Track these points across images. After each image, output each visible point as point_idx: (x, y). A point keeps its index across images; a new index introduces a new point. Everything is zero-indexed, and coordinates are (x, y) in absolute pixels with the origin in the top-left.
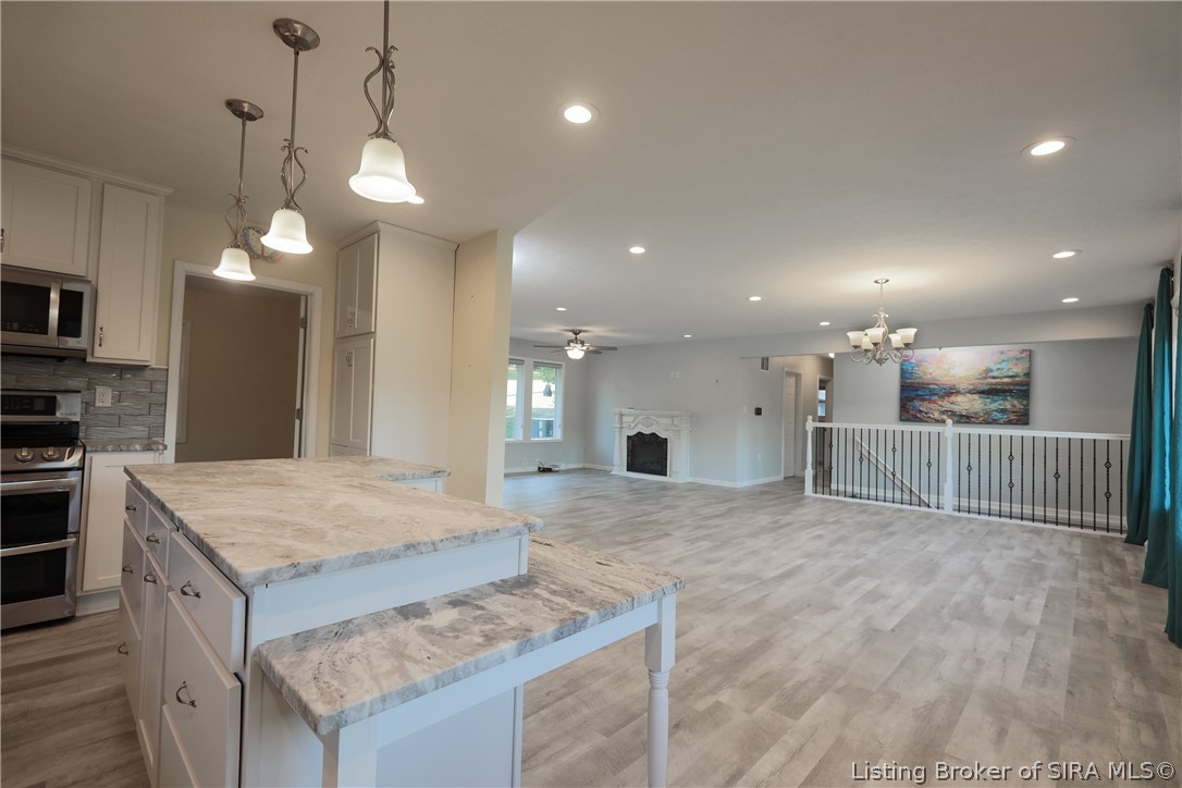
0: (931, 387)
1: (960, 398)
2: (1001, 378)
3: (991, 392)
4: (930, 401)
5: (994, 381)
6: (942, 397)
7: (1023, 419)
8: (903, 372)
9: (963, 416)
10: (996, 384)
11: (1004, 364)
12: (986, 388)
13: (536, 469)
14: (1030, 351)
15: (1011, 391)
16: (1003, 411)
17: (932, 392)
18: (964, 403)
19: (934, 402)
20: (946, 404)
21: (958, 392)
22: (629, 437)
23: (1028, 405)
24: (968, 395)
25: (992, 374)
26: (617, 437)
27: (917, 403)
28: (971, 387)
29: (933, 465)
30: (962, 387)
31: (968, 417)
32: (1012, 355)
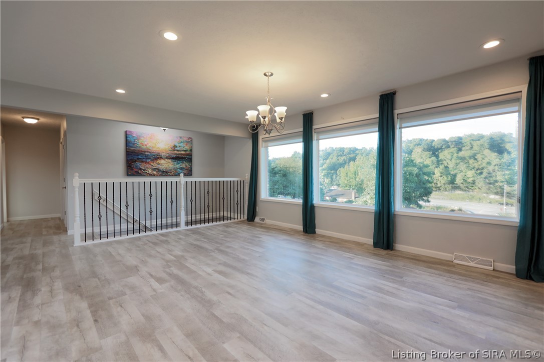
0: (147, 153)
1: (162, 161)
2: (181, 151)
3: (177, 158)
4: (146, 163)
5: (178, 152)
6: (153, 160)
8: (128, 143)
9: (164, 171)
10: (179, 154)
11: (182, 144)
12: (175, 156)
14: (192, 139)
15: (185, 158)
16: (182, 169)
17: (147, 157)
19: (149, 163)
20: (155, 165)
21: (161, 158)
24: (166, 160)
25: (176, 149)
27: (138, 164)
28: (168, 155)
29: (174, 201)
30: (163, 155)
31: (166, 172)
32: (185, 139)
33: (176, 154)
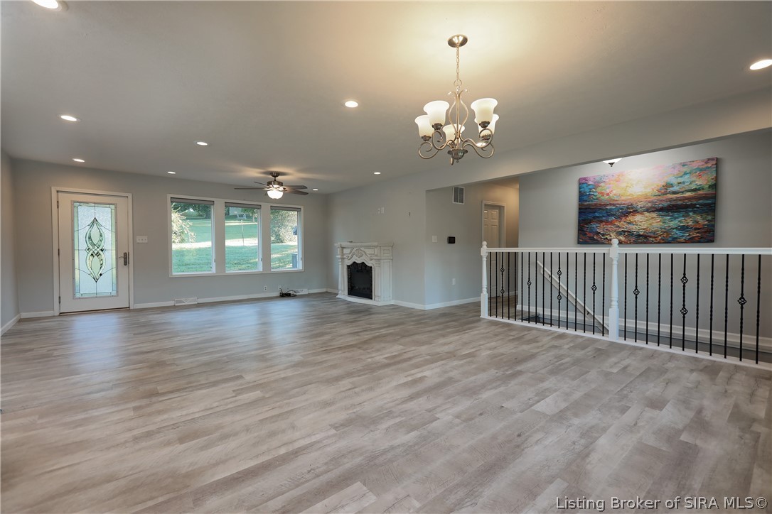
0: (608, 207)
1: (638, 218)
2: (683, 192)
3: (671, 209)
4: (607, 222)
5: (674, 196)
6: (619, 218)
7: (707, 236)
8: (582, 195)
9: (640, 236)
10: (677, 199)
11: (687, 176)
12: (666, 204)
13: (277, 294)
14: (717, 159)
15: (693, 206)
16: (684, 228)
17: (609, 213)
18: (641, 222)
19: (611, 223)
20: (623, 225)
21: (635, 212)
22: (348, 266)
23: (714, 219)
24: (647, 214)
25: (672, 189)
26: (340, 266)
27: (594, 225)
28: (650, 205)
30: (640, 205)
31: (646, 237)
32: (695, 166)
33: (670, 200)
